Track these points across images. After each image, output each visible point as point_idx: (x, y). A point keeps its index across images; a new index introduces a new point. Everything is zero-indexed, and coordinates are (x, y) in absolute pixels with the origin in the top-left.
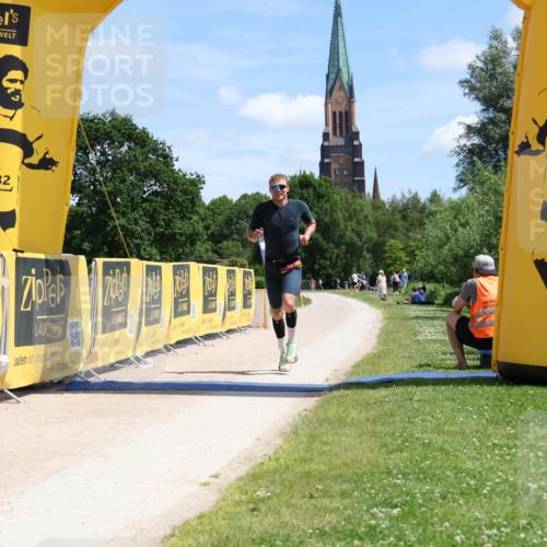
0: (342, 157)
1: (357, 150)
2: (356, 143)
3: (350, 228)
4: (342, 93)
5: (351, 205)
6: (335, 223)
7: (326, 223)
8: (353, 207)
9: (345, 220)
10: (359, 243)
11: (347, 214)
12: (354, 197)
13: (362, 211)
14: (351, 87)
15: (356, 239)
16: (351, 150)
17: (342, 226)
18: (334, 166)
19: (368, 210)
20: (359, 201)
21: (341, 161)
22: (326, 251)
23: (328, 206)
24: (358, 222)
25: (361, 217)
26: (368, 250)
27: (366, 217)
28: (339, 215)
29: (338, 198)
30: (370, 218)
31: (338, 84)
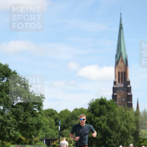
0: (122, 93)
1: (129, 90)
2: (129, 86)
3: (123, 124)
4: (122, 64)
5: (124, 113)
6: (116, 122)
7: (111, 122)
8: (125, 114)
9: (121, 120)
10: (128, 132)
11: (122, 117)
12: (126, 109)
13: (129, 116)
14: (127, 61)
15: (126, 129)
16: (126, 89)
17: (119, 123)
18: (118, 97)
19: (132, 116)
20: (128, 111)
21: (122, 94)
22: (111, 135)
23: (112, 113)
24: (127, 121)
25: (128, 119)
26: (132, 135)
27: (131, 119)
28: (118, 118)
29: (118, 110)
30: (133, 120)
31: (121, 60)
